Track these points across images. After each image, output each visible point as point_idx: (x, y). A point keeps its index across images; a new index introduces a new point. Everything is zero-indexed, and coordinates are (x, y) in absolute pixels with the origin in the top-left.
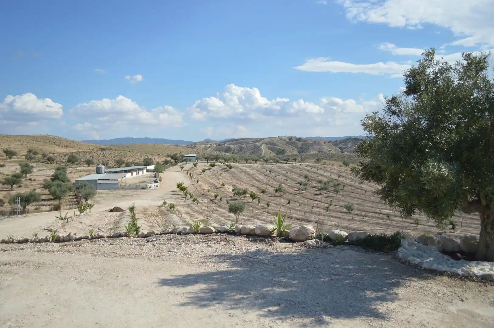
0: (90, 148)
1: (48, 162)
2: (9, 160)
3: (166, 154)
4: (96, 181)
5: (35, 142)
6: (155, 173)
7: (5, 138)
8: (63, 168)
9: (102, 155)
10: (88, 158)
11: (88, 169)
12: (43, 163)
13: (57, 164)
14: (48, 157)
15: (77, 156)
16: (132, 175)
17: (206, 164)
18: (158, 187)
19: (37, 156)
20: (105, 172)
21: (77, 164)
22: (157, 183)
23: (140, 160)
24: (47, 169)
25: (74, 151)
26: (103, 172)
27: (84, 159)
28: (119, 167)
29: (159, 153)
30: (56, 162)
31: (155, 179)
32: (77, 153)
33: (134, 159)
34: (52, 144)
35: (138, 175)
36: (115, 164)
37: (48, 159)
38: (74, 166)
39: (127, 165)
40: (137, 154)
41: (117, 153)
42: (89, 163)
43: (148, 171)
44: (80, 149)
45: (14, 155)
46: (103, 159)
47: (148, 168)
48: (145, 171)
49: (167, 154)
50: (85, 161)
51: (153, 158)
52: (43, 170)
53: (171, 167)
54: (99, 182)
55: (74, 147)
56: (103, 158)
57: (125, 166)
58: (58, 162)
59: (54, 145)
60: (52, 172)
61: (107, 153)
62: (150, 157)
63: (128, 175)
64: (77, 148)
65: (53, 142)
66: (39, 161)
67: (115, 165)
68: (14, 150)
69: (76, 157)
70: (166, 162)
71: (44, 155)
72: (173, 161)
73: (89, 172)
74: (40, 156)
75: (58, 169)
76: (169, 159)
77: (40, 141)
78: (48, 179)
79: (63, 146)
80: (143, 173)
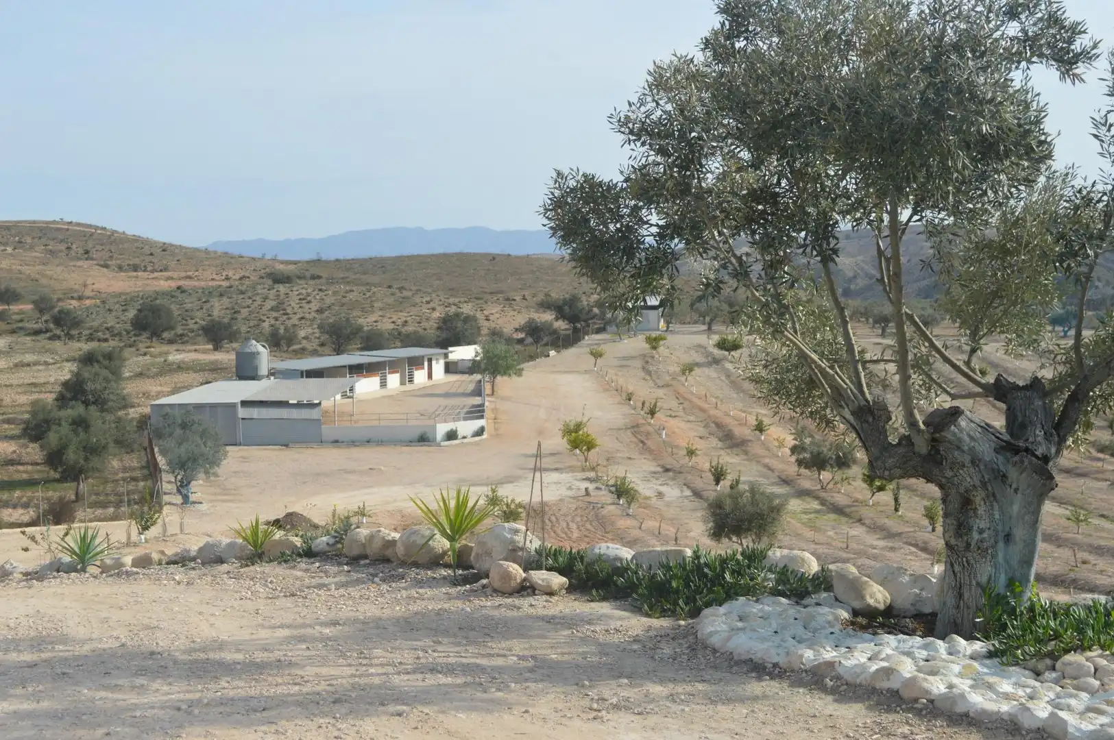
0: (230, 274)
1: (58, 332)
3: (541, 297)
4: (232, 406)
5: (9, 250)
6: (478, 377)
8: (109, 356)
9: (274, 303)
10: (216, 313)
11: (212, 363)
12: (39, 338)
13: (90, 338)
14: (57, 310)
15: (173, 307)
16: (383, 384)
17: (702, 339)
18: (485, 436)
19: (14, 308)
20: (272, 373)
21: (171, 342)
22: (482, 417)
23: (424, 324)
24: (51, 361)
25: (164, 285)
26: (264, 370)
27: (200, 319)
28: (338, 351)
29: (511, 295)
30: (87, 332)
31: (477, 400)
32: (170, 295)
33: (400, 317)
34: (79, 259)
35: (409, 387)
36: (325, 337)
37: (58, 321)
38: (158, 348)
39: (372, 341)
40: (417, 299)
41: (335, 293)
42: (216, 334)
43: (450, 368)
44: (189, 277)
46: (276, 319)
47: (452, 357)
48: (438, 367)
49: (547, 295)
50: (203, 328)
51: (479, 315)
52: (36, 363)
53: (552, 353)
54: (242, 412)
55: (166, 269)
56: (275, 314)
57: (363, 349)
58: (97, 331)
59: (85, 264)
60: (65, 372)
61: (292, 294)
62: (467, 309)
63: (367, 386)
64: (175, 275)
65: (81, 251)
66: (21, 328)
67: (322, 345)
69: (169, 312)
70: (534, 331)
71: (42, 305)
72: (561, 325)
73: (214, 372)
74: (28, 307)
75: (88, 359)
76: (548, 317)
77: (32, 248)
78: (50, 398)
79: (120, 268)
80: (430, 376)
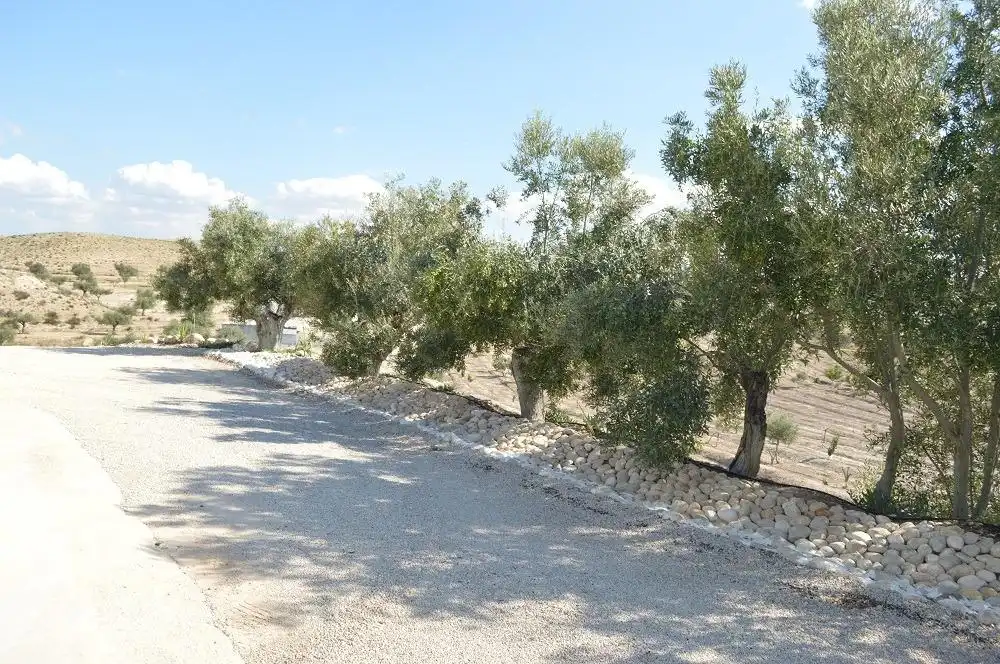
2: (122, 283)
7: (122, 243)
45: (132, 275)
68: (134, 266)
